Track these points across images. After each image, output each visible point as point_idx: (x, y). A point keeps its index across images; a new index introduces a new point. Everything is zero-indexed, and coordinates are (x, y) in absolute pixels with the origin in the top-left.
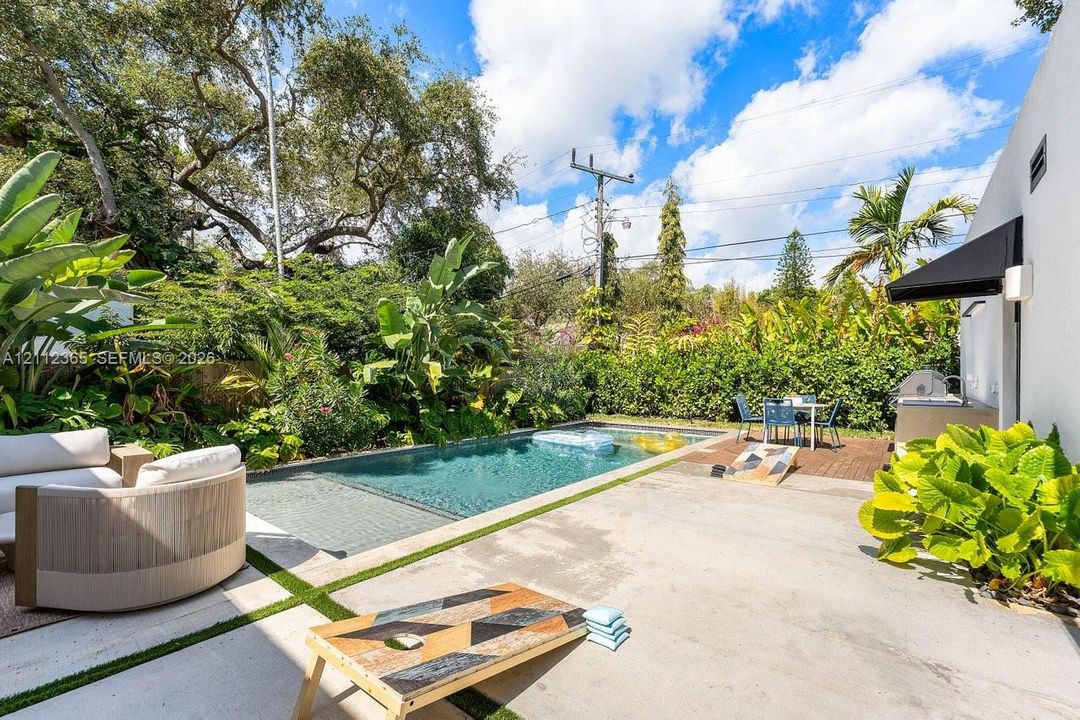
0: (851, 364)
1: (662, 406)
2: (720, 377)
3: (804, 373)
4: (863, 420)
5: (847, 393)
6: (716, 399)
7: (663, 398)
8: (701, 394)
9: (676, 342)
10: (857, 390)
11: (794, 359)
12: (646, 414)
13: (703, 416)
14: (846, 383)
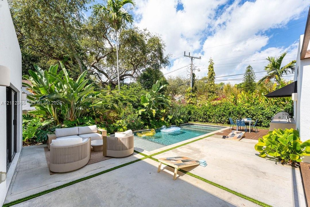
0: (262, 109)
1: (209, 120)
2: (225, 112)
3: (249, 112)
4: (266, 125)
5: (261, 117)
6: (224, 118)
7: (209, 117)
8: (220, 117)
9: (213, 103)
10: (264, 116)
11: (246, 108)
12: (205, 122)
13: (220, 123)
14: (261, 114)
